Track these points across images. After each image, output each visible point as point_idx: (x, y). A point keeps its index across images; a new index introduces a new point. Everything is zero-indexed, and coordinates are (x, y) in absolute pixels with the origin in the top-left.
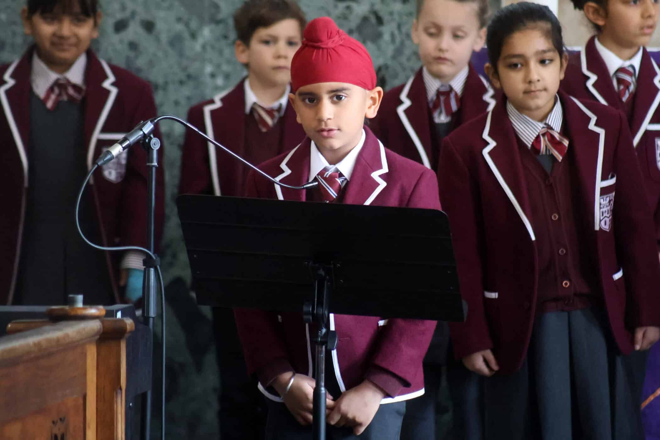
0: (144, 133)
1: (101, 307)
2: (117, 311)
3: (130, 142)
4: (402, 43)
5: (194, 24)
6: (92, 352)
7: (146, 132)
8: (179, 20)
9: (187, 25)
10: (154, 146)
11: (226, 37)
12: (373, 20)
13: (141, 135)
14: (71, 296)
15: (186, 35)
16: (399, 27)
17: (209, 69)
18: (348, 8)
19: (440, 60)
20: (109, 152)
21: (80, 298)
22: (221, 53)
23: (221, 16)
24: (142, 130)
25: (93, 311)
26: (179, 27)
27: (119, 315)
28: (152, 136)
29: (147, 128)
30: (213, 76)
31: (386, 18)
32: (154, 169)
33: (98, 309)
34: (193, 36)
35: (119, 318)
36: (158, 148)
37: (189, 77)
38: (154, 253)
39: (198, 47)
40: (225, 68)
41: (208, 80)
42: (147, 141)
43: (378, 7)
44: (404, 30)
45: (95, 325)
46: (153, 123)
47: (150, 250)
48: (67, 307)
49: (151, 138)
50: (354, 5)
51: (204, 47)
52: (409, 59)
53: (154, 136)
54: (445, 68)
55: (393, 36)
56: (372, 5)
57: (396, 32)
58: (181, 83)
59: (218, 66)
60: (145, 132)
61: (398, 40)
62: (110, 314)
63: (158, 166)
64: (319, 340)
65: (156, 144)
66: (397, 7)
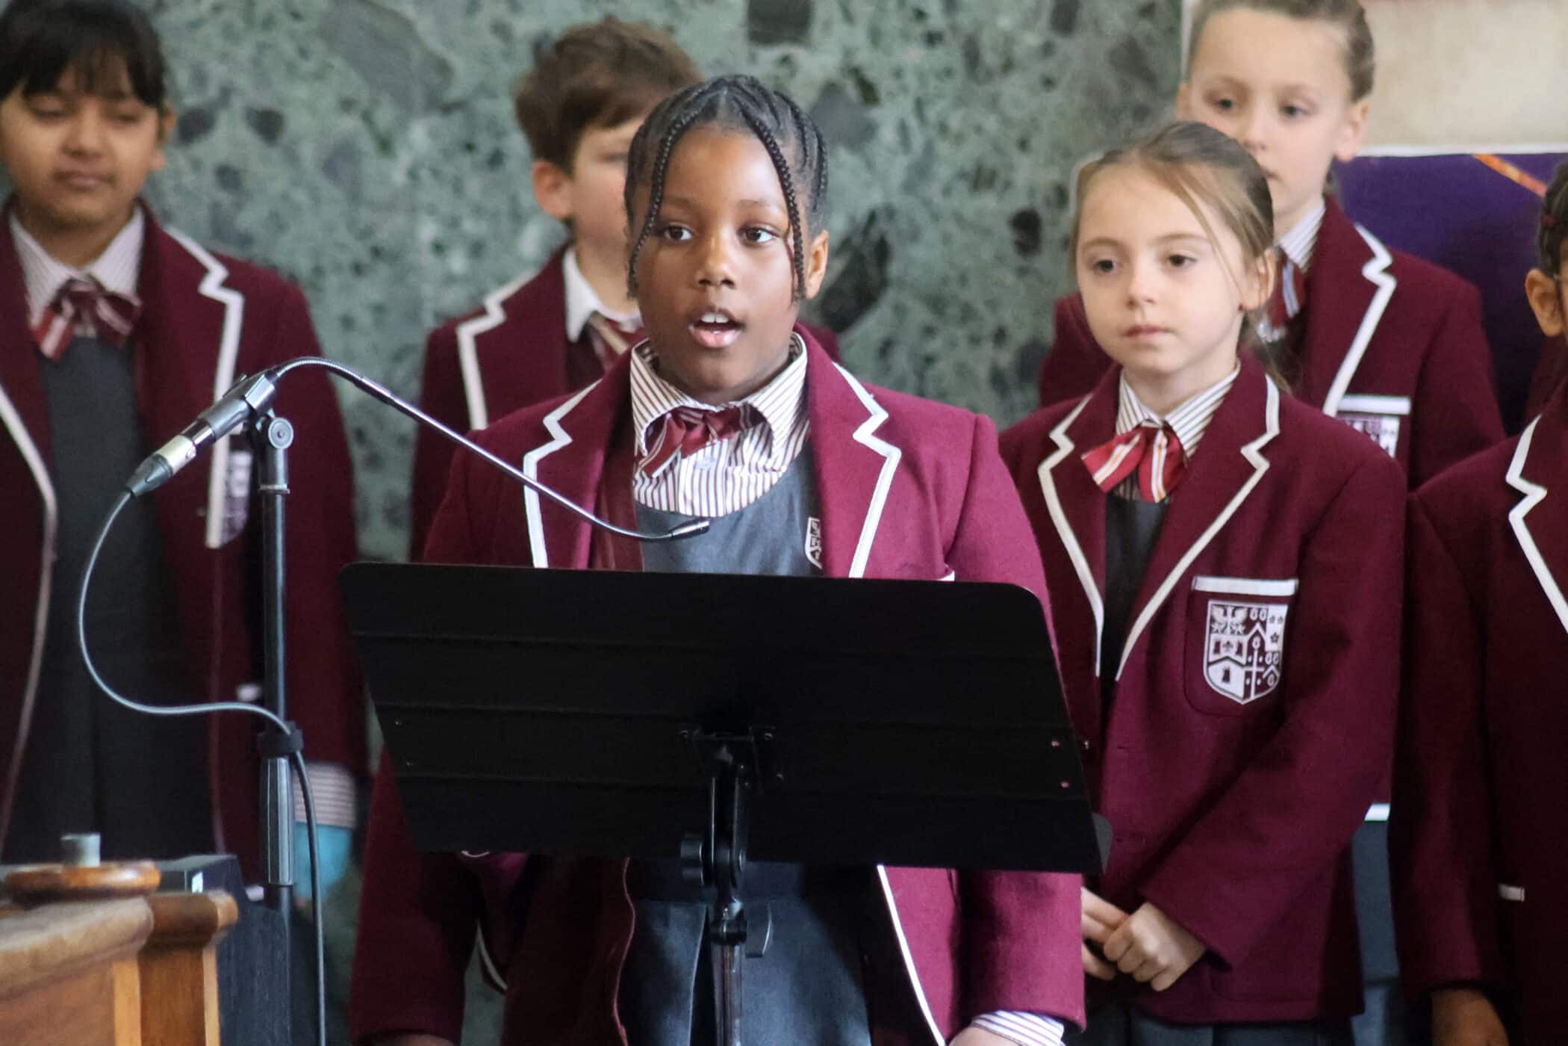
0: (250, 406)
1: (148, 865)
2: (192, 874)
3: (214, 431)
4: (929, 149)
5: (385, 116)
6: (127, 982)
7: (255, 405)
8: (347, 105)
9: (367, 118)
10: (277, 438)
11: (470, 147)
12: (852, 91)
13: (241, 412)
14: (68, 838)
15: (366, 144)
16: (920, 106)
17: (428, 230)
18: (785, 60)
20: (161, 460)
21: (92, 842)
22: (458, 187)
23: (454, 93)
24: (243, 398)
25: (127, 875)
26: (349, 124)
27: (198, 883)
28: (271, 413)
29: (260, 394)
30: (439, 248)
31: (884, 84)
32: (279, 500)
33: (141, 871)
34: (385, 145)
35: (197, 893)
36: (288, 444)
37: (377, 252)
38: (288, 718)
39: (399, 176)
40: (470, 226)
41: (427, 259)
42: (259, 426)
43: (864, 57)
44: (932, 114)
45: (134, 913)
46: (274, 379)
47: (275, 711)
48: (58, 869)
49: (269, 420)
50: (798, 52)
51: (413, 174)
52: (947, 191)
55: (903, 129)
56: (848, 53)
57: (913, 122)
58: (358, 269)
59: (454, 223)
60: (251, 403)
61: (918, 141)
62: (174, 882)
63: (289, 491)
64: (725, 930)
65: (281, 434)
66: (914, 55)
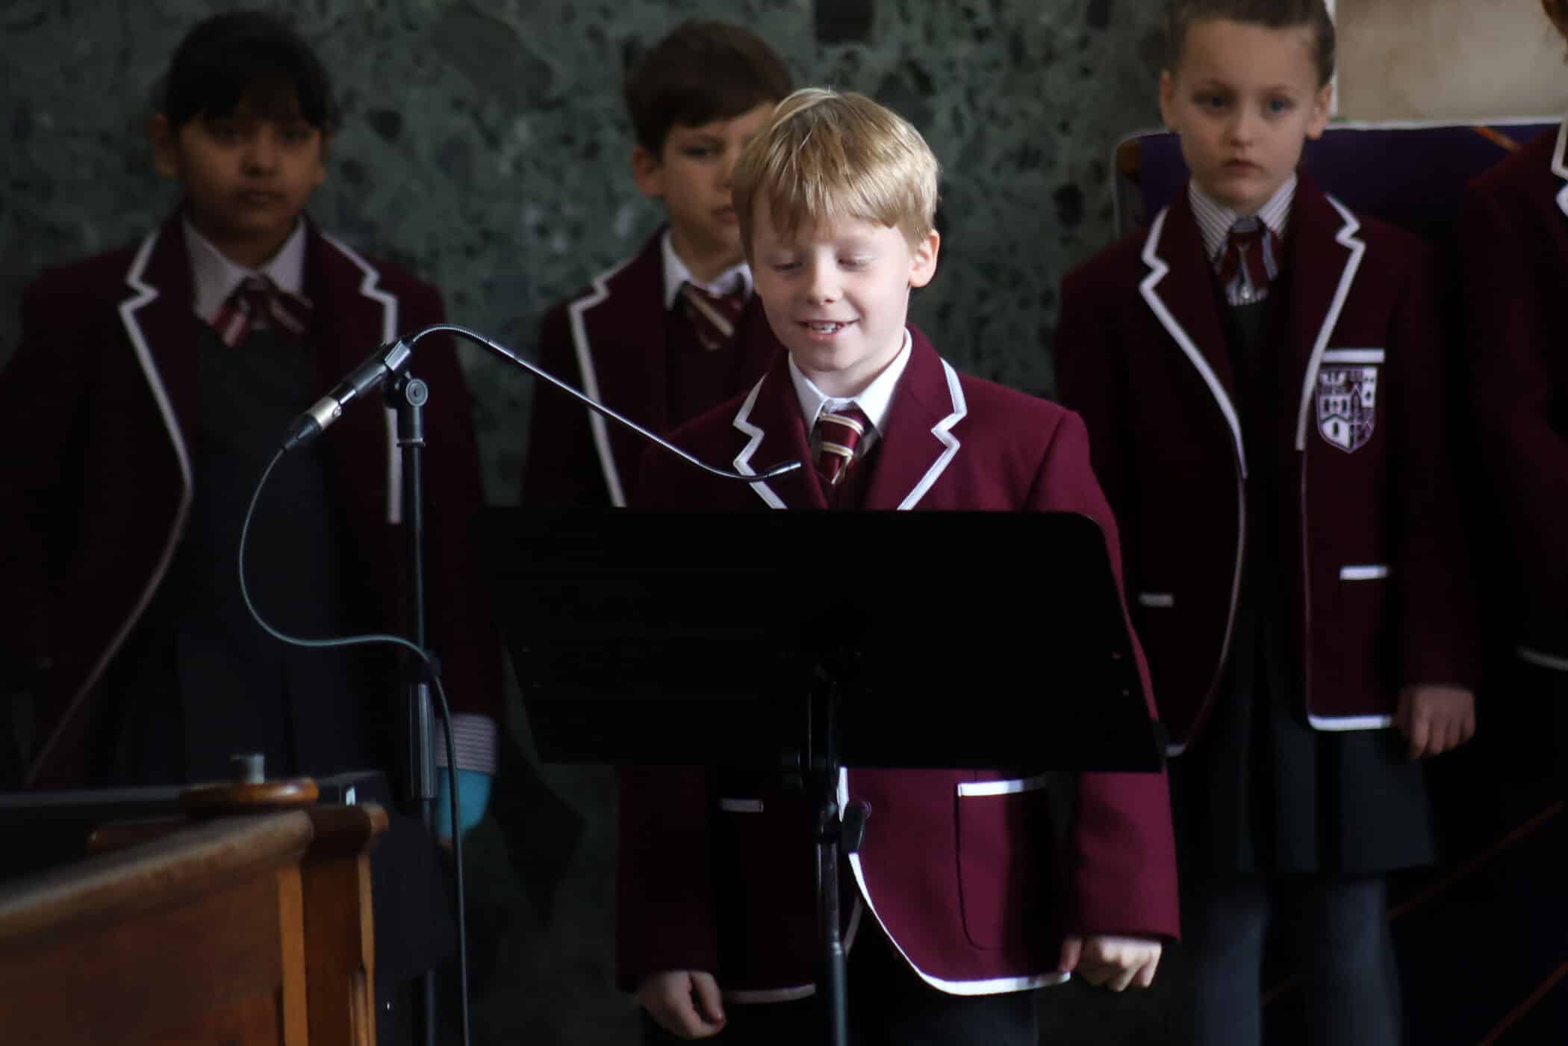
0: (388, 369)
2: (346, 788)
3: (357, 392)
4: (980, 135)
5: (492, 114)
6: (290, 889)
7: (393, 368)
8: (458, 104)
9: (476, 116)
10: (413, 396)
11: (568, 140)
12: (909, 82)
13: (380, 375)
15: (476, 138)
16: (971, 96)
17: (532, 216)
18: (850, 57)
19: (1238, 166)
20: (313, 420)
22: (558, 176)
23: (554, 92)
24: (383, 362)
25: (290, 791)
26: (459, 123)
27: (351, 797)
28: (408, 375)
29: (397, 358)
30: (542, 231)
31: (939, 75)
32: (416, 451)
33: (301, 787)
34: (493, 140)
35: (351, 805)
36: (422, 403)
37: (486, 235)
38: (427, 647)
39: (505, 168)
40: (569, 210)
41: (532, 240)
42: (397, 386)
43: (921, 52)
44: (982, 101)
45: (296, 824)
46: (410, 344)
47: (415, 641)
49: (405, 382)
50: (862, 50)
51: (518, 166)
52: (996, 169)
53: (414, 375)
54: (1248, 187)
55: (956, 117)
56: (905, 48)
57: (964, 110)
58: (470, 252)
59: (555, 208)
60: (390, 366)
61: (969, 126)
62: (333, 795)
63: (425, 444)
64: (822, 830)
65: (417, 393)
66: (964, 50)
